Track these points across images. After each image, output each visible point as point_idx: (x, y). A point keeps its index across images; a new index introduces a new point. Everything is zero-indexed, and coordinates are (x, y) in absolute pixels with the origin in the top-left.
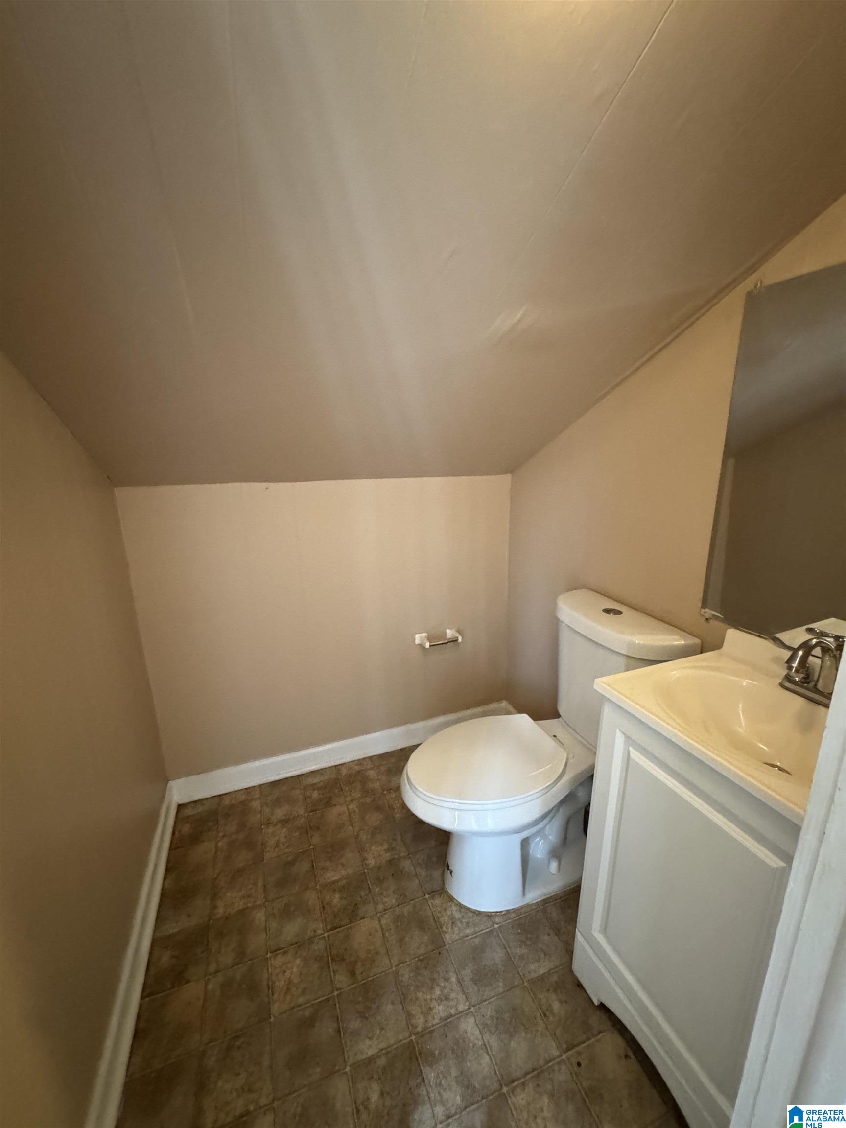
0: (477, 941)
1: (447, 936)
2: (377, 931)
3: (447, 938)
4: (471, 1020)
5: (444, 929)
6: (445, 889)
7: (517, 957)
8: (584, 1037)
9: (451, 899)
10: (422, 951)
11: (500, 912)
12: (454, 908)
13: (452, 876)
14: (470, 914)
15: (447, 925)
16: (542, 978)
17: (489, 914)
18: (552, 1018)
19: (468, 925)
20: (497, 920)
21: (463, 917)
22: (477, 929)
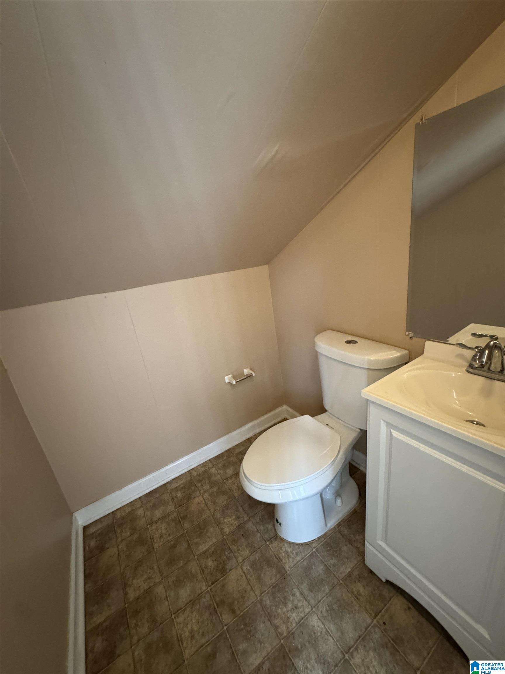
0: (305, 563)
2: (242, 576)
3: (287, 566)
4: (315, 617)
5: (283, 561)
6: (278, 535)
7: (332, 567)
8: (383, 605)
9: (282, 540)
10: (274, 580)
11: (314, 540)
12: (286, 545)
13: (281, 526)
14: (297, 547)
15: (285, 558)
16: (349, 575)
18: (361, 599)
19: (297, 555)
20: (314, 545)
21: (293, 550)
22: (303, 555)
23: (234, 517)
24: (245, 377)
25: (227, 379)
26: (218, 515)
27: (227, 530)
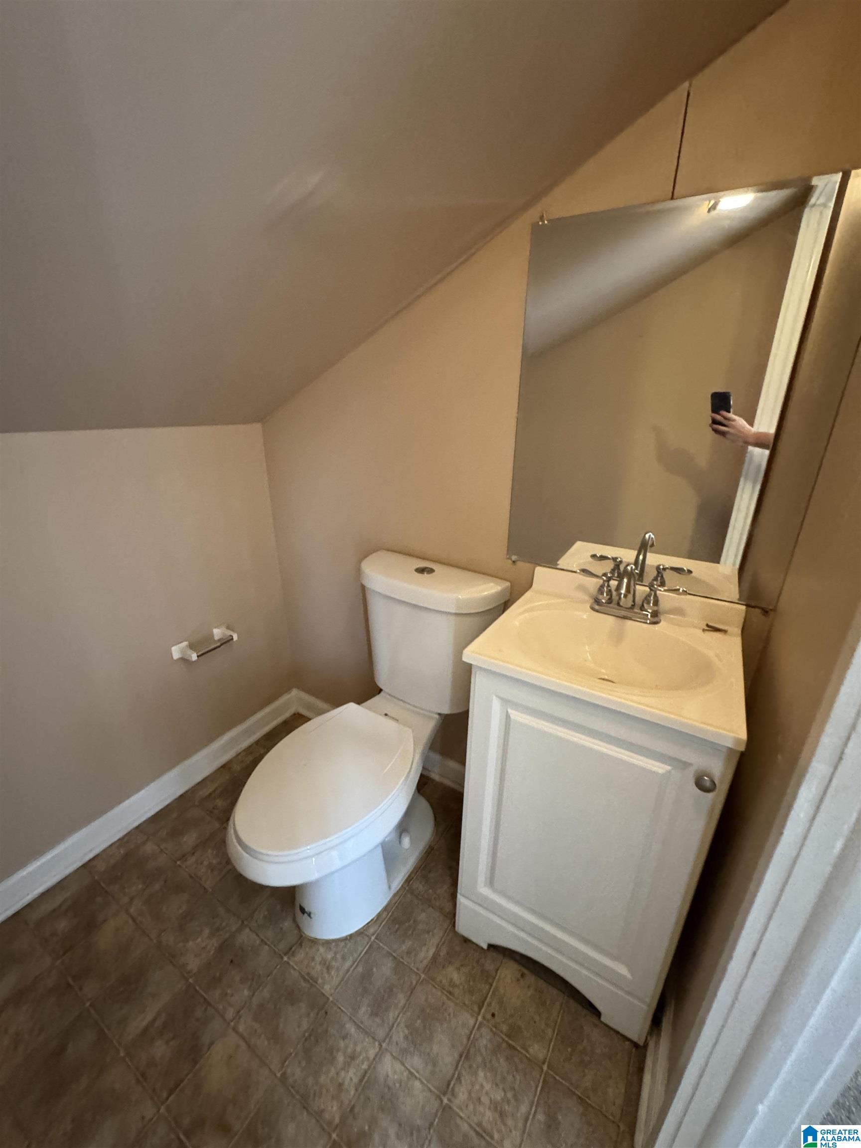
0: (360, 969)
1: (327, 987)
2: (238, 1046)
3: (327, 989)
4: (387, 1060)
5: (320, 981)
6: (304, 936)
7: (405, 957)
8: (488, 986)
9: (314, 942)
10: (305, 1025)
11: (372, 920)
12: (322, 950)
13: (311, 918)
14: (343, 944)
15: (322, 974)
16: (434, 959)
17: (362, 930)
18: (457, 992)
19: (344, 958)
20: (372, 930)
21: (336, 953)
22: (356, 955)
23: (207, 932)
24: (219, 644)
25: (176, 652)
26: (169, 939)
27: (193, 964)
